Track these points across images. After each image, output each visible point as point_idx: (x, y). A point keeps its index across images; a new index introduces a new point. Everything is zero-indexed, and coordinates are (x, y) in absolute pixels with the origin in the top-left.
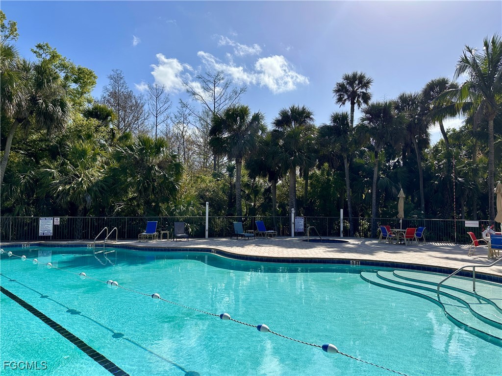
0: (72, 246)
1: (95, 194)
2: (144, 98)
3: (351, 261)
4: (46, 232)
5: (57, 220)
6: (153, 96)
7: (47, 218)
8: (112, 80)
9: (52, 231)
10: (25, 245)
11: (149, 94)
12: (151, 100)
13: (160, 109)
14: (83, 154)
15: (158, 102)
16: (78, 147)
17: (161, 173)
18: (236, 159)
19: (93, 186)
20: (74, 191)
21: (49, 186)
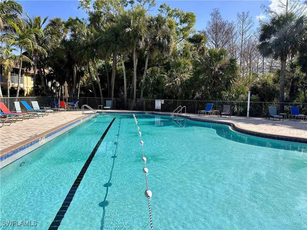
0: (164, 115)
1: (184, 87)
2: (234, 24)
4: (158, 107)
5: (163, 101)
6: (240, 21)
7: (158, 100)
8: (213, 16)
9: (160, 107)
10: (147, 113)
11: (238, 21)
12: (239, 24)
13: (245, 29)
14: (179, 65)
15: (244, 24)
16: (176, 61)
17: (220, 72)
18: (282, 58)
19: (183, 83)
20: (173, 86)
21: (163, 84)
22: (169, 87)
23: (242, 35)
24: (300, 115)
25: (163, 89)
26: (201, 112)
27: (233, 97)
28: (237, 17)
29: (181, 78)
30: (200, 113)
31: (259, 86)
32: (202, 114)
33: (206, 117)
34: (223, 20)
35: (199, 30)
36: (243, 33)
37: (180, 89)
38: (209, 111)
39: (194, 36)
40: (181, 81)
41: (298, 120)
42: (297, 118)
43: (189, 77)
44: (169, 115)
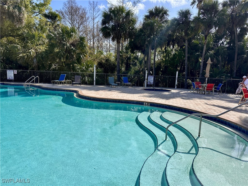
1: (39, 58)
2: (86, 9)
3: (144, 103)
4: (11, 77)
5: (16, 72)
7: (11, 70)
9: (13, 77)
11: (89, 7)
12: (90, 11)
13: (95, 16)
14: (33, 36)
15: (94, 12)
16: (30, 33)
17: (71, 47)
18: (117, 40)
19: (39, 54)
20: (28, 56)
21: (16, 54)
22: (23, 57)
23: (93, 20)
24: (128, 83)
25: (16, 59)
26: (55, 81)
27: (83, 69)
28: (89, 4)
29: (36, 50)
30: (54, 83)
31: (104, 61)
32: (56, 83)
33: (60, 86)
34: (77, 5)
35: (57, 10)
36: (94, 19)
37: (35, 60)
38: (62, 81)
39: (50, 13)
40: (36, 53)
41: (128, 87)
42: (127, 85)
43: (45, 49)
44: (21, 85)
